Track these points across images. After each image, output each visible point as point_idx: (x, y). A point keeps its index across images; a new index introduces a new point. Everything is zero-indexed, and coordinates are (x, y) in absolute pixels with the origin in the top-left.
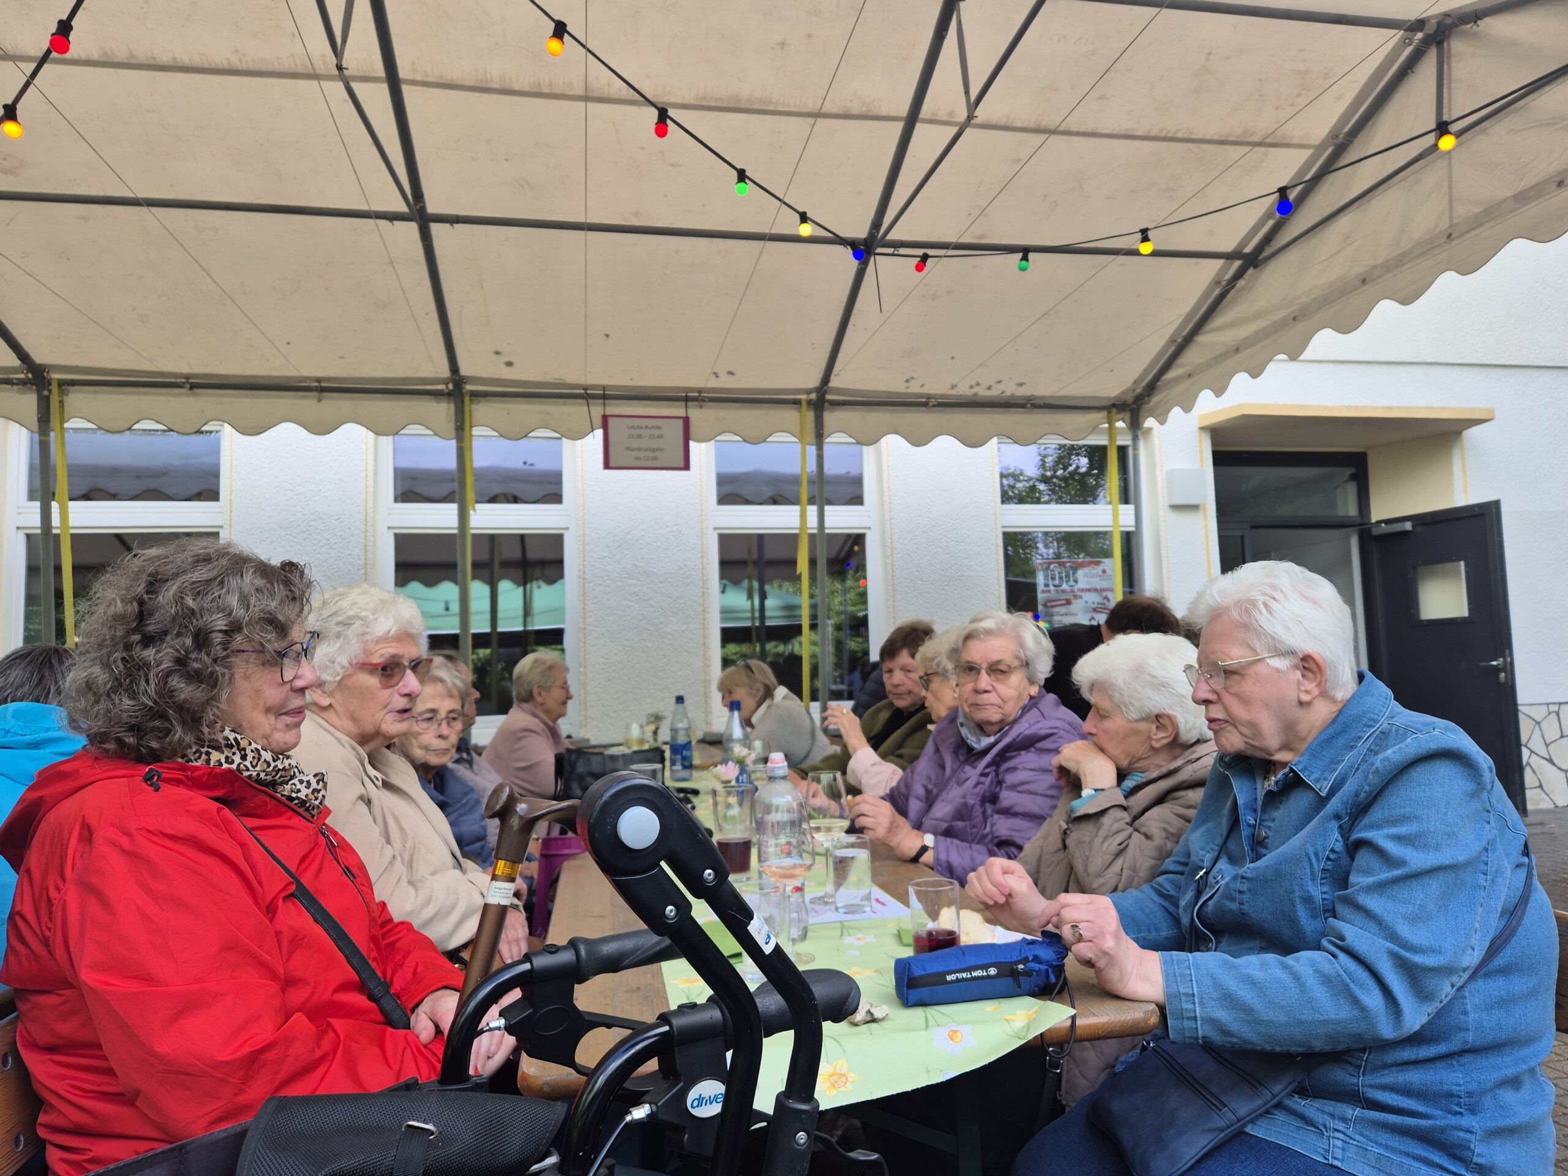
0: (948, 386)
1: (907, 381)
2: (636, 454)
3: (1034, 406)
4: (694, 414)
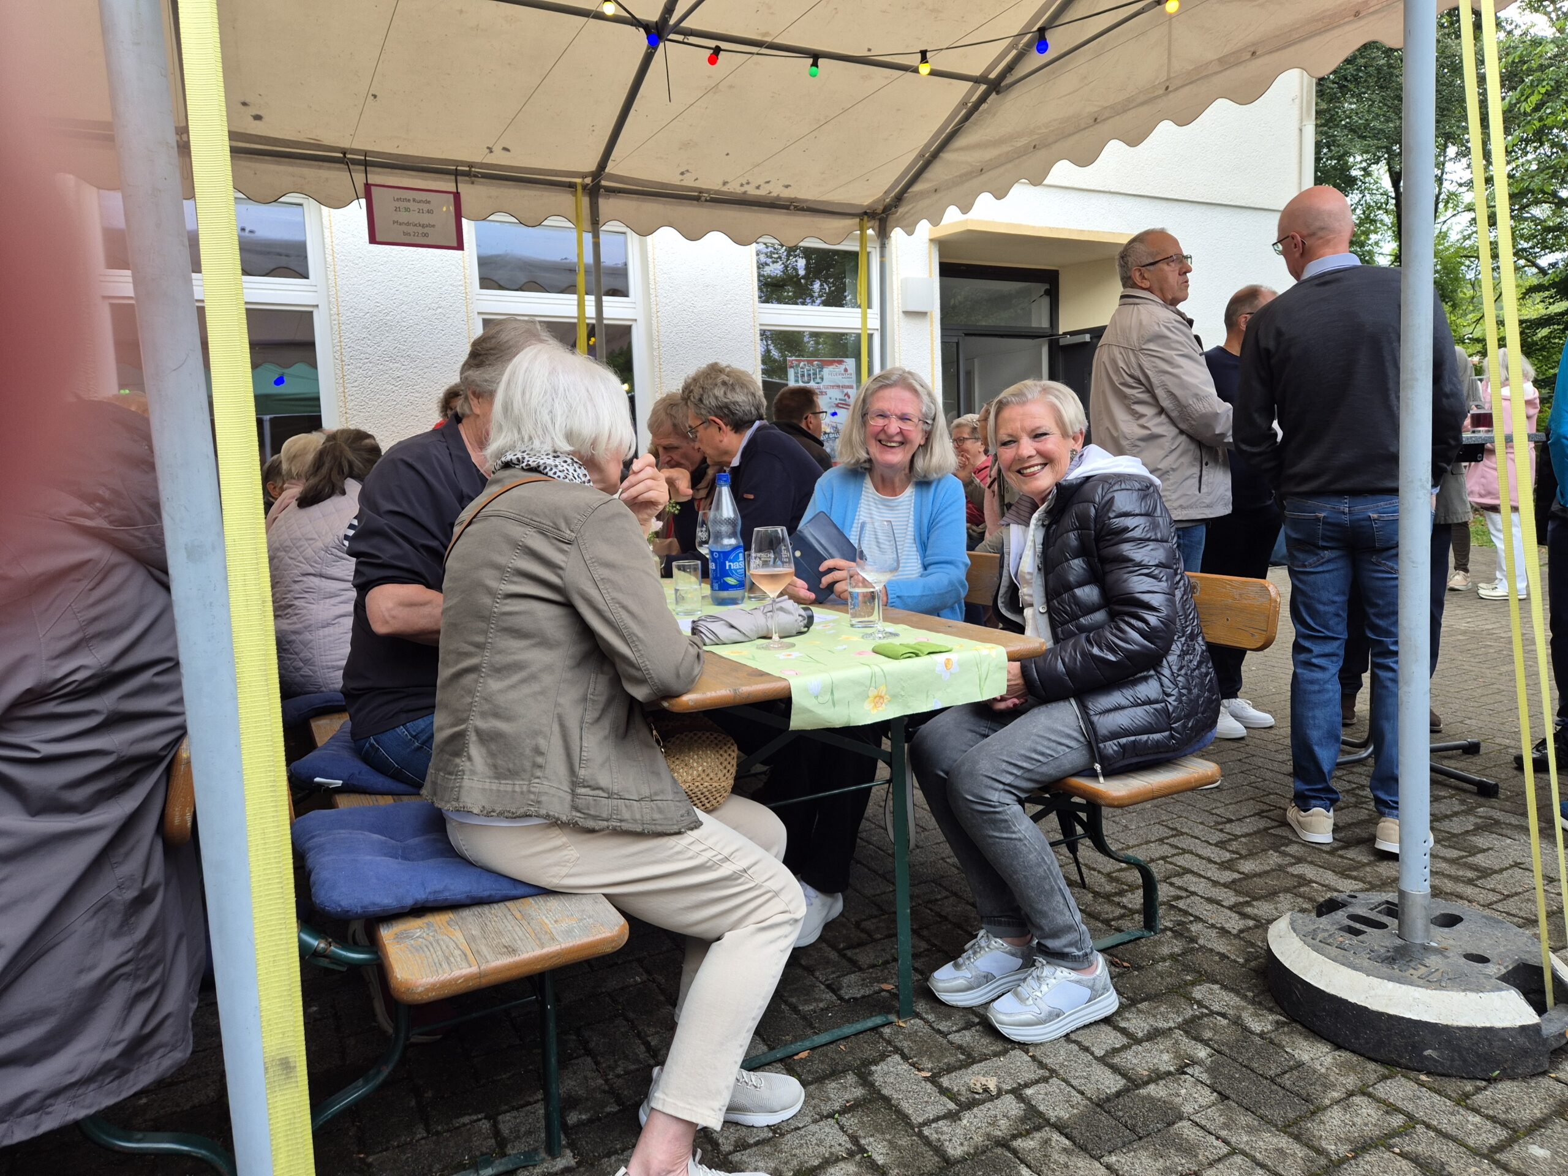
0: (720, 182)
1: (682, 174)
2: (405, 228)
3: (797, 208)
4: (465, 189)
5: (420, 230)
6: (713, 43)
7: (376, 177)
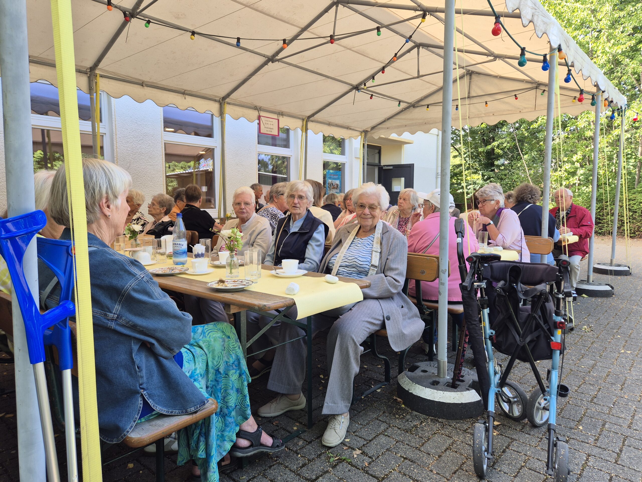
2: (267, 129)
3: (350, 129)
4: (281, 119)
5: (270, 130)
6: (371, 93)
7: (262, 114)
